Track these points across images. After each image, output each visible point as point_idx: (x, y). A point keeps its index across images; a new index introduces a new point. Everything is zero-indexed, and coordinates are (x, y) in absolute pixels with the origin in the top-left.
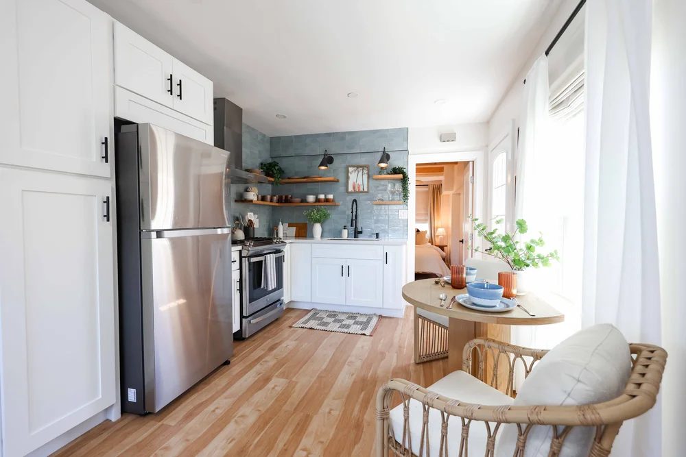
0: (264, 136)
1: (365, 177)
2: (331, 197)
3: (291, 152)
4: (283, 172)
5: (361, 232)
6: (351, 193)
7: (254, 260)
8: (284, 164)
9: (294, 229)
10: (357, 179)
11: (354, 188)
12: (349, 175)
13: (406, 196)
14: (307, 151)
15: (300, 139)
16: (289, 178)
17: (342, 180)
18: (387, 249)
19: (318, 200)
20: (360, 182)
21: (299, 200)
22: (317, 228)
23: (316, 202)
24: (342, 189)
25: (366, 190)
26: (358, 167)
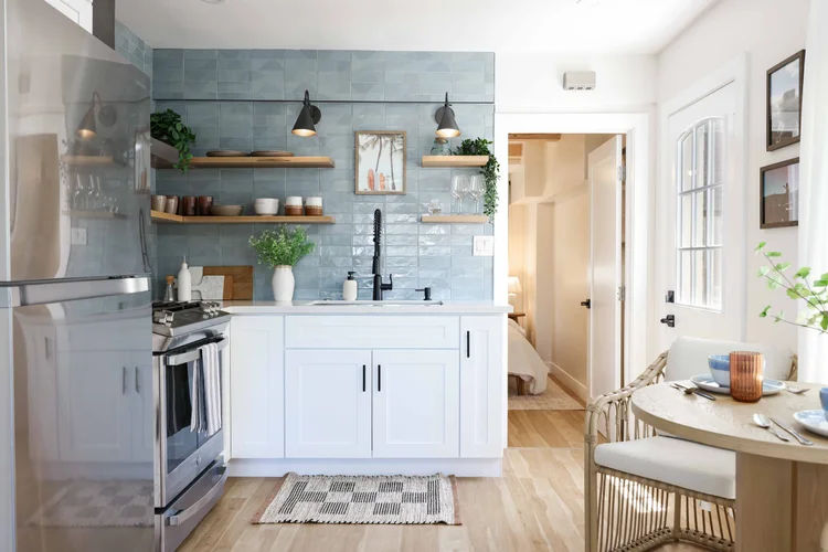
0: (141, 43)
1: (398, 158)
2: (316, 202)
3: (210, 89)
4: (193, 137)
5: (389, 287)
6: (364, 194)
7: (174, 360)
8: (191, 118)
9: (220, 279)
10: (379, 163)
11: (371, 182)
12: (360, 151)
13: (490, 207)
14: (255, 90)
15: (233, 58)
16: (210, 155)
17: (342, 163)
18: (469, 324)
19: (285, 210)
20: (384, 169)
21: (236, 208)
22: (285, 278)
23: (278, 214)
24: (343, 185)
25: (399, 188)
26: (380, 135)
